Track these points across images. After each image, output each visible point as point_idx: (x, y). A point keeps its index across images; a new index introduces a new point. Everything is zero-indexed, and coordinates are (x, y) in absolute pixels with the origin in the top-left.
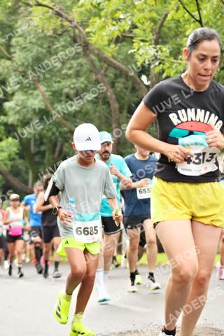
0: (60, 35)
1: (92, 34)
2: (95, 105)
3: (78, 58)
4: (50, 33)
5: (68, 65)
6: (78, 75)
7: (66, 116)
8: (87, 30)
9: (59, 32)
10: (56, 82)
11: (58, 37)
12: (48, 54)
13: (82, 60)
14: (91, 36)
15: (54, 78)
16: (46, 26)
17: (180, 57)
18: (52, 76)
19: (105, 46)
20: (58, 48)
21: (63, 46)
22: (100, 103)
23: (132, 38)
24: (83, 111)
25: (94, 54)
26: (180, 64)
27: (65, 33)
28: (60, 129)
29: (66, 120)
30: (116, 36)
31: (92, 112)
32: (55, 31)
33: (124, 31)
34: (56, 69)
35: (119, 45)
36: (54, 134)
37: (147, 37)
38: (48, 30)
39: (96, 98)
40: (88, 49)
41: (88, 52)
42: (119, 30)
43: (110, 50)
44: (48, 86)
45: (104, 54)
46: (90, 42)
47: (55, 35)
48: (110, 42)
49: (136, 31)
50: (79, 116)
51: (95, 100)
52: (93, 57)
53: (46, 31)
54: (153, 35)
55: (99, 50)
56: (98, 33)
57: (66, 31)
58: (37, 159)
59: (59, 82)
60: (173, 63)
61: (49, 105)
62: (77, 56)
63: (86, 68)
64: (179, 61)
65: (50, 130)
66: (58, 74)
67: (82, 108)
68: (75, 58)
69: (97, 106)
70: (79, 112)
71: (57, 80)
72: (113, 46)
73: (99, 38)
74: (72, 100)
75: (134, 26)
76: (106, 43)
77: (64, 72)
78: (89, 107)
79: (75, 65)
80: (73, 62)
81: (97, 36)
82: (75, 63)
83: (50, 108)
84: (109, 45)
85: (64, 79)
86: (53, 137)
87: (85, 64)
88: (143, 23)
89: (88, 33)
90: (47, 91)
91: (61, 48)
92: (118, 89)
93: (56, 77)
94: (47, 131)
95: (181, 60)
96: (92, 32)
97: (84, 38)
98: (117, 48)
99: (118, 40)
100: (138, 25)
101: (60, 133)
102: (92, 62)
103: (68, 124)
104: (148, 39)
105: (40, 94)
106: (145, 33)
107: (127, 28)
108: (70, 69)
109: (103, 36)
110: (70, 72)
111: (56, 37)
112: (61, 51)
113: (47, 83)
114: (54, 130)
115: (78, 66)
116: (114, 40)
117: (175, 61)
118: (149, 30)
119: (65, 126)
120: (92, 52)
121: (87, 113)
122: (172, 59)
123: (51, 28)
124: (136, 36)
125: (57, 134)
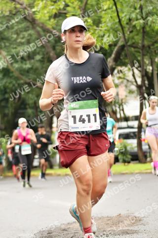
0: (14, 15)
1: (37, 13)
2: (42, 63)
3: (28, 30)
4: (7, 14)
5: (21, 36)
6: (29, 42)
7: (22, 72)
8: (33, 10)
9: (14, 13)
10: (14, 48)
11: (13, 16)
12: (7, 29)
13: (31, 32)
14: (36, 14)
15: (12, 46)
16: (4, 9)
17: (100, 25)
18: (11, 44)
19: (47, 20)
20: (13, 24)
21: (17, 22)
22: (46, 61)
23: (65, 14)
24: (34, 68)
25: (40, 27)
26: (101, 30)
27: (18, 13)
28: (18, 82)
29: (22, 75)
30: (54, 13)
31: (40, 68)
32: (10, 11)
33: (60, 9)
34: (13, 39)
35: (57, 19)
36: (14, 85)
37: (76, 12)
38: (6, 12)
39: (43, 58)
40: (35, 24)
41: (35, 25)
42: (56, 9)
43: (51, 23)
44: (8, 52)
45: (46, 26)
46: (36, 18)
47: (10, 15)
48: (50, 17)
49: (68, 9)
50: (31, 72)
51: (42, 59)
52: (39, 29)
53: (4, 12)
54: (81, 11)
55: (43, 24)
56: (41, 11)
57: (19, 11)
58: (3, 104)
59: (16, 48)
60: (96, 30)
61: (9, 65)
62: (27, 29)
63: (34, 37)
64: (100, 28)
65: (11, 83)
66: (14, 42)
67: (33, 66)
68: (26, 30)
69: (43, 64)
70: (32, 68)
71: (15, 46)
72: (52, 20)
73: (43, 15)
74: (25, 60)
75: (67, 5)
76: (48, 18)
77: (19, 40)
78: (38, 65)
79: (26, 35)
80: (24, 33)
81: (40, 14)
82: (26, 34)
83: (10, 67)
84: (50, 20)
85: (19, 46)
86: (14, 88)
87: (33, 34)
88: (73, 3)
89: (34, 12)
90: (8, 55)
91: (15, 24)
92: (58, 51)
93: (14, 44)
94: (9, 83)
95: (101, 27)
96: (36, 11)
97: (32, 16)
98: (56, 21)
99: (56, 16)
100: (70, 4)
101: (19, 84)
102: (38, 33)
103: (24, 78)
104: (77, 14)
105: (3, 57)
106: (75, 10)
107: (62, 7)
108: (23, 38)
109: (45, 14)
110: (23, 41)
111: (11, 17)
112: (16, 26)
113: (7, 49)
114: (14, 82)
115: (28, 36)
116: (53, 16)
117: (97, 28)
118: (77, 7)
119: (22, 79)
120: (38, 25)
121: (37, 69)
122: (95, 27)
123: (7, 10)
124: (68, 12)
125: (16, 85)
